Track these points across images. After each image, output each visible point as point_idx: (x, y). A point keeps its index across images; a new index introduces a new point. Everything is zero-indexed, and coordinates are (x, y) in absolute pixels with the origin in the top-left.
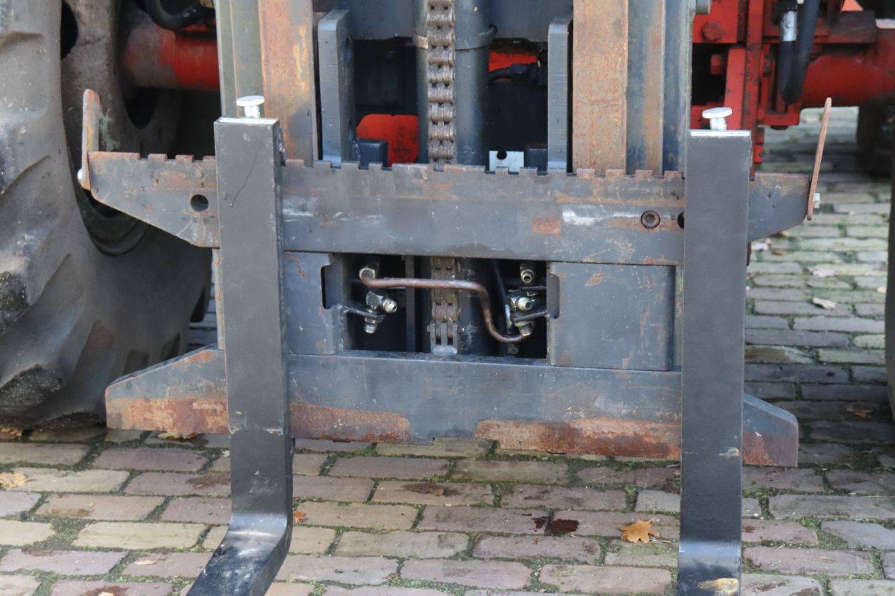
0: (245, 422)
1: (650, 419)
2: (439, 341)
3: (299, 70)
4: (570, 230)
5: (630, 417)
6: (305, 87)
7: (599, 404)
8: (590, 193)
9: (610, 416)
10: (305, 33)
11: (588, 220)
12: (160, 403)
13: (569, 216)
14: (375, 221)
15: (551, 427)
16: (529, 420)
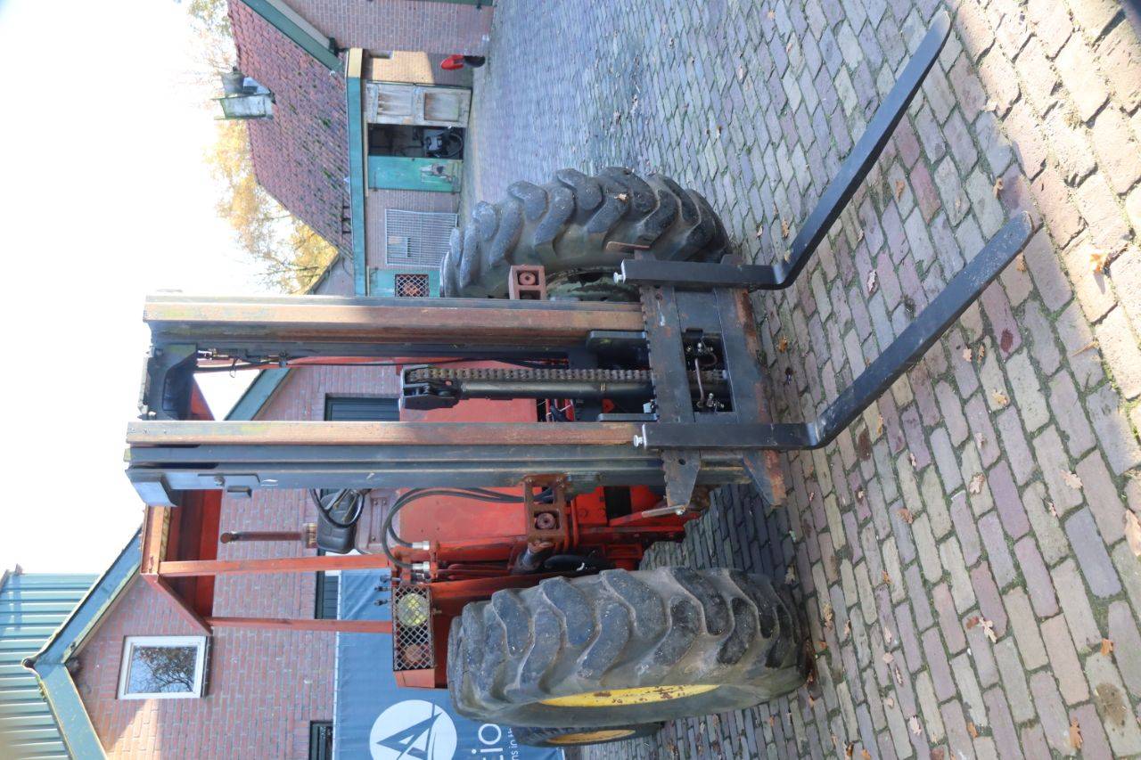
0: (772, 438)
1: (734, 299)
2: (722, 377)
3: (620, 427)
4: (667, 323)
5: (735, 305)
6: (627, 425)
7: (733, 316)
8: (652, 316)
9: (737, 312)
10: (605, 425)
11: (663, 318)
12: (772, 481)
13: (662, 324)
14: (677, 393)
15: (745, 332)
16: (745, 340)
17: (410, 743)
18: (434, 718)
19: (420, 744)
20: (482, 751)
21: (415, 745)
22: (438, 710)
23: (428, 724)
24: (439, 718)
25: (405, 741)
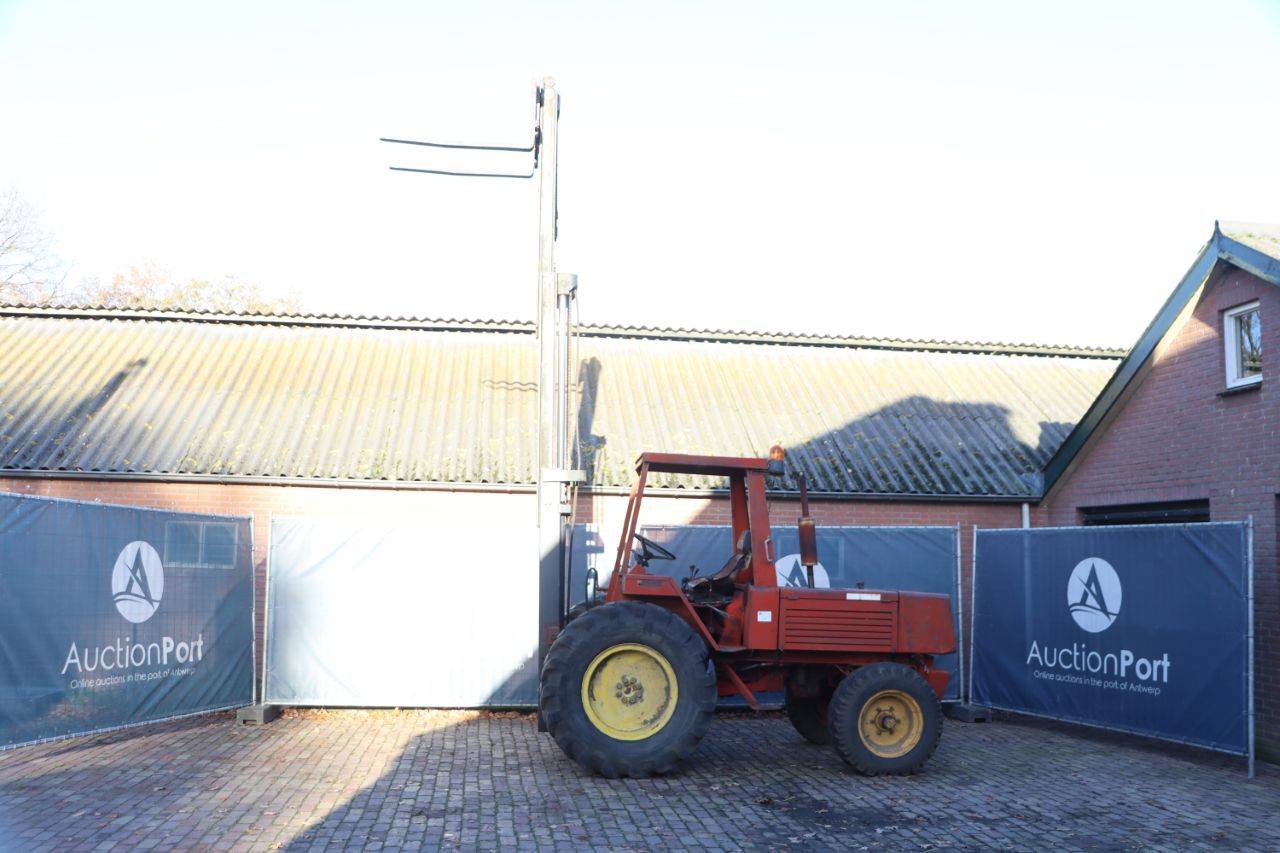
17: (1091, 591)
18: (1107, 614)
19: (1091, 601)
20: (1084, 653)
21: (1090, 597)
22: (1113, 618)
23: (1104, 609)
24: (1106, 618)
25: (1093, 588)
